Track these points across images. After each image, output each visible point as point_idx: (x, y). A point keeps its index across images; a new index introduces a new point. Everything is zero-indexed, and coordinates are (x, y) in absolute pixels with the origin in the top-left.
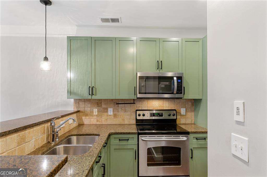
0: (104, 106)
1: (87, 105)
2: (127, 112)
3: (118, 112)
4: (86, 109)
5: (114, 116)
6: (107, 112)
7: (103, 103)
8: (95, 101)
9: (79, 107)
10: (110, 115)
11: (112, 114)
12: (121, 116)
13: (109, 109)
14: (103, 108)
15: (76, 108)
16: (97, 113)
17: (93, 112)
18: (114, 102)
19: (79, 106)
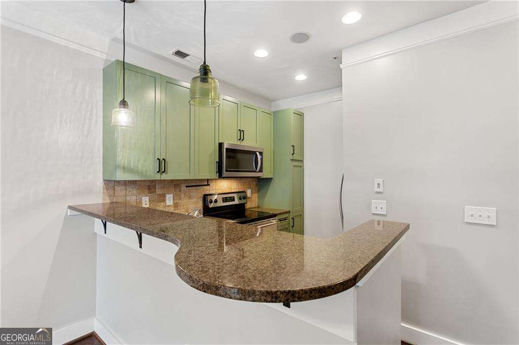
0: (159, 191)
1: (130, 191)
2: (192, 199)
3: (180, 199)
4: (128, 198)
5: (175, 207)
6: (164, 200)
7: (157, 186)
8: (145, 183)
9: (115, 196)
10: (168, 206)
11: (172, 204)
12: (184, 205)
13: (168, 196)
14: (158, 195)
15: (108, 198)
16: (148, 203)
17: (142, 203)
18: (175, 185)
19: (114, 193)
